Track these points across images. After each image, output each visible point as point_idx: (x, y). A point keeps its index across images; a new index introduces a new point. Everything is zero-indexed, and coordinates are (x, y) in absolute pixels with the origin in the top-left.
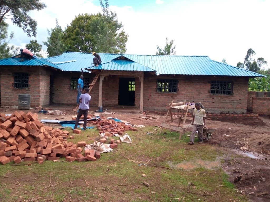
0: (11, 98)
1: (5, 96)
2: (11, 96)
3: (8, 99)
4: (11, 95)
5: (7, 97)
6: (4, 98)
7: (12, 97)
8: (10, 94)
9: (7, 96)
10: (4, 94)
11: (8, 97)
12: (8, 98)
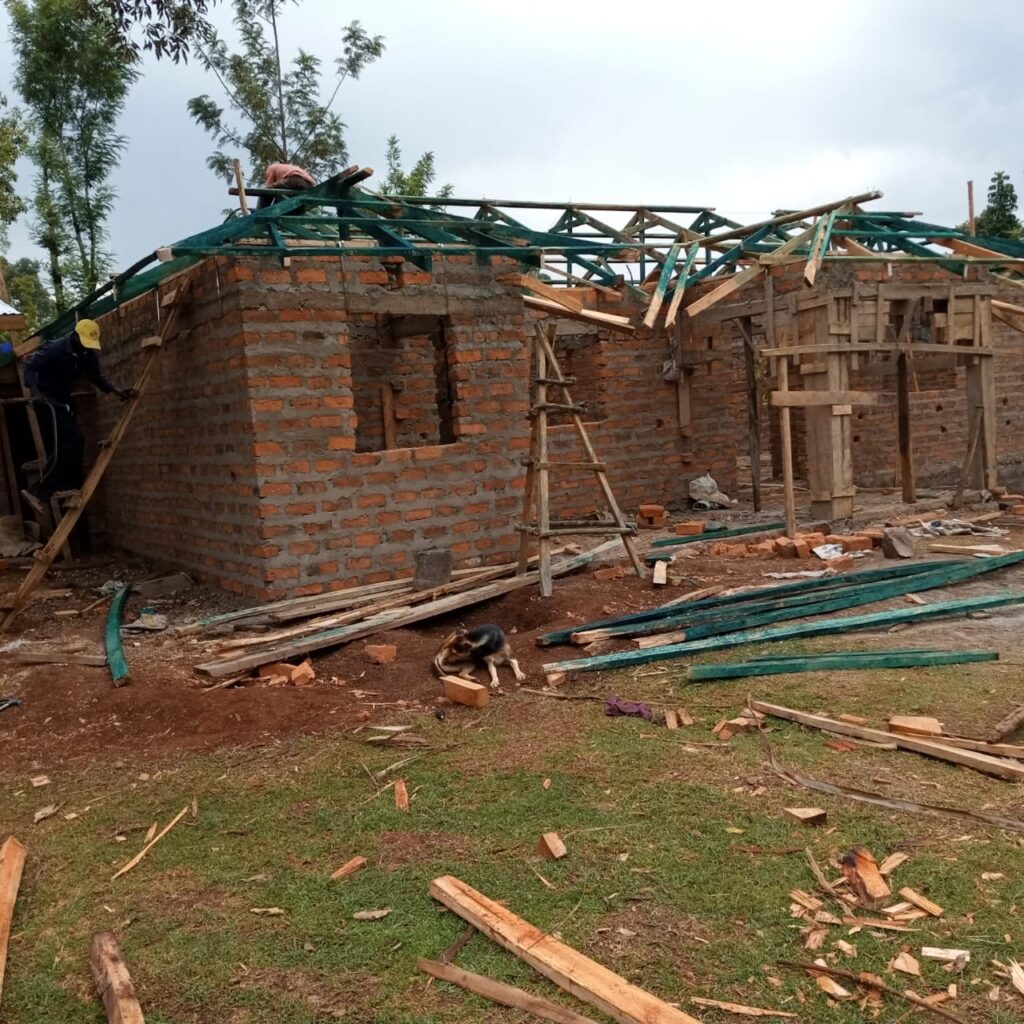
0: (345, 523)
1: (296, 514)
2: (341, 514)
3: (320, 536)
4: (344, 503)
5: (313, 525)
6: (292, 529)
7: (353, 512)
8: (334, 494)
9: (313, 509)
10: (286, 500)
11: (320, 517)
12: (323, 527)
